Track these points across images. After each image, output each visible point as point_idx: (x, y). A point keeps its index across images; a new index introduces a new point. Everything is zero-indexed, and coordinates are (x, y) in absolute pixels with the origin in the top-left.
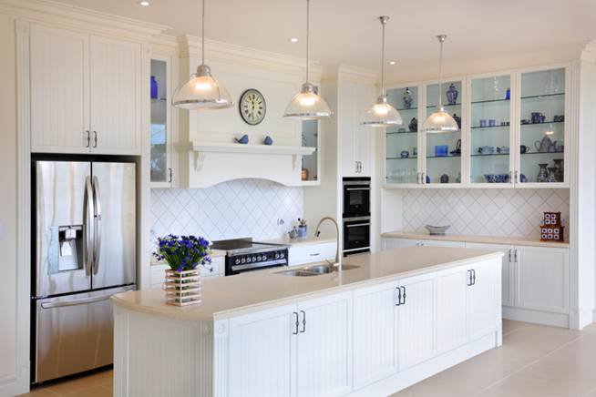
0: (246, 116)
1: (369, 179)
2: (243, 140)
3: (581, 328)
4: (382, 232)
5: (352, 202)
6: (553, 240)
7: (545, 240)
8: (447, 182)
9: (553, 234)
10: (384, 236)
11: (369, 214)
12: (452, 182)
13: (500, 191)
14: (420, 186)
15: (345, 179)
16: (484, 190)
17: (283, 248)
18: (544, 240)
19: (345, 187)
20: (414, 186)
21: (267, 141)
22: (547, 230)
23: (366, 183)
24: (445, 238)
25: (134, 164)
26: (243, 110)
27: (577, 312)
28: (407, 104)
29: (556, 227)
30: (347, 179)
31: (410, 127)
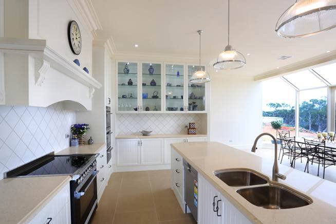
0: (73, 44)
1: (110, 108)
4: (116, 136)
6: (193, 134)
8: (148, 110)
9: (193, 131)
11: (111, 127)
12: (151, 110)
22: (191, 130)
28: (127, 71)
29: (194, 128)
30: (107, 107)
31: (128, 83)
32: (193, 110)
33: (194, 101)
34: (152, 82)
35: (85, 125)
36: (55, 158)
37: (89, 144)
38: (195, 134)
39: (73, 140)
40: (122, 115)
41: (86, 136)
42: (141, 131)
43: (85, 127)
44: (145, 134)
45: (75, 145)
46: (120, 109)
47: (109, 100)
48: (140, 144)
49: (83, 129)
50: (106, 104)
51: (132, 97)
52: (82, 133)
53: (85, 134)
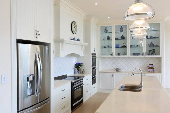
0: (73, 31)
4: (99, 71)
5: (93, 61)
7: (150, 72)
8: (120, 55)
9: (152, 70)
12: (121, 55)
14: (113, 56)
19: (92, 57)
22: (150, 69)
24: (120, 72)
26: (73, 28)
28: (106, 31)
29: (153, 68)
30: (92, 54)
31: (107, 38)
32: (152, 55)
33: (154, 48)
34: (122, 37)
35: (81, 63)
36: (68, 77)
37: (83, 73)
38: (153, 72)
39: (75, 71)
40: (104, 58)
41: (81, 69)
42: (115, 68)
43: (81, 64)
44: (117, 70)
45: (76, 73)
46: (102, 54)
47: (94, 50)
48: (113, 76)
49: (80, 65)
50: (92, 52)
51: (110, 47)
52: (80, 67)
53: (81, 68)
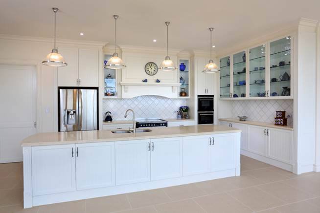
0: (148, 72)
1: (213, 96)
2: (146, 81)
3: (299, 173)
4: (219, 118)
5: (203, 105)
6: (280, 125)
9: (280, 122)
10: (220, 120)
11: (213, 110)
13: (262, 100)
14: (231, 99)
15: (198, 96)
16: (255, 101)
17: (165, 122)
18: (276, 124)
19: (199, 99)
20: (229, 99)
21: (158, 81)
22: (278, 120)
23: (212, 97)
25: (96, 90)
26: (147, 70)
27: (296, 164)
29: (281, 118)
30: (200, 96)
